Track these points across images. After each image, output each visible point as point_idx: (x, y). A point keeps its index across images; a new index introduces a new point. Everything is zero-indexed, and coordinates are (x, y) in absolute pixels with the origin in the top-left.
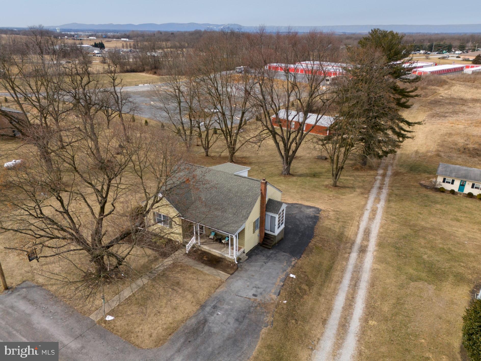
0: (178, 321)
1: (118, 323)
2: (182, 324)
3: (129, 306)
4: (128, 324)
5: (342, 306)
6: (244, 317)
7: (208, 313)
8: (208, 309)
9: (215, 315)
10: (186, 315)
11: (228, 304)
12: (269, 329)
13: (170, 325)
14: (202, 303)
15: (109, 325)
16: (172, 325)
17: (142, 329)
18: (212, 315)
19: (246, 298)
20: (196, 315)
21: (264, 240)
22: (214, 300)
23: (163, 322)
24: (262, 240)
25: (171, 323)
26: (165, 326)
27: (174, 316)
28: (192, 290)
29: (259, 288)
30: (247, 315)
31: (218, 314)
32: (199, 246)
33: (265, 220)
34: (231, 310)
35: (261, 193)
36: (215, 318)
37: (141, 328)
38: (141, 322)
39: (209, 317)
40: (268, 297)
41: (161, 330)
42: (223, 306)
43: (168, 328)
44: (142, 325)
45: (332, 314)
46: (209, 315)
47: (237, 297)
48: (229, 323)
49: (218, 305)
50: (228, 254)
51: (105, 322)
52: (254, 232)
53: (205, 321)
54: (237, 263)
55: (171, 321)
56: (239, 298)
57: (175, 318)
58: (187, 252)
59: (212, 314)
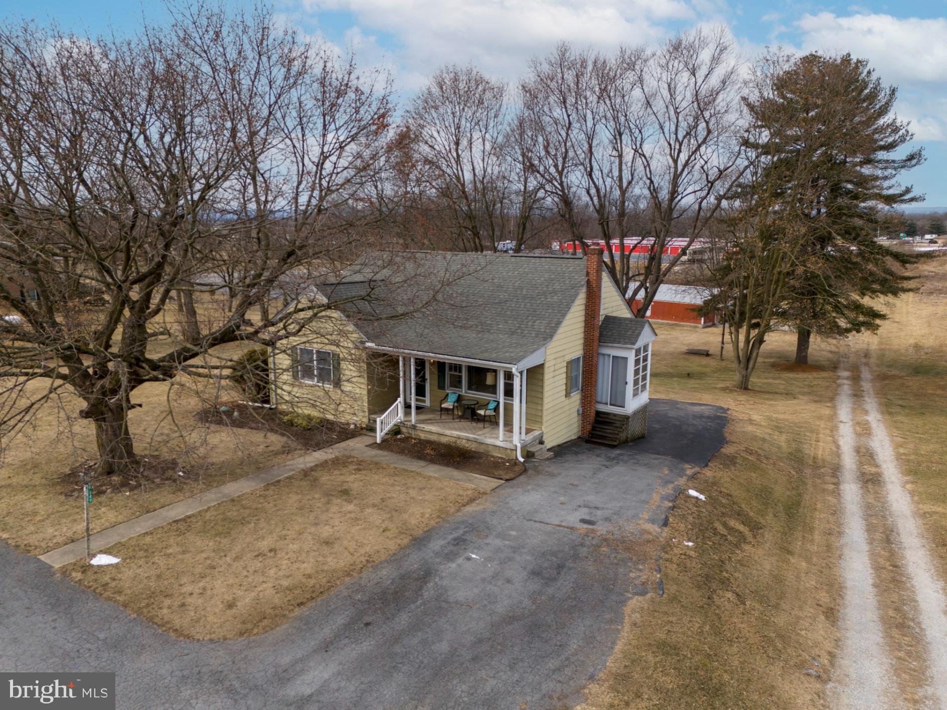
0: (334, 571)
1: (127, 574)
2: (347, 579)
3: (178, 535)
4: (159, 576)
5: (871, 581)
6: (560, 567)
7: (437, 554)
8: (436, 545)
9: (460, 560)
10: (363, 559)
11: (502, 536)
12: (652, 600)
13: (304, 580)
14: (419, 532)
15: (96, 576)
16: (312, 582)
17: (204, 589)
18: (452, 561)
19: (559, 526)
20: (395, 559)
21: (593, 428)
22: (457, 528)
23: (281, 573)
24: (589, 427)
25: (310, 576)
26: (285, 583)
27: (320, 559)
28: (386, 506)
29: (597, 508)
30: (569, 564)
31: (469, 559)
32: (414, 427)
33: (597, 365)
34: (515, 550)
35: (588, 282)
36: (459, 566)
37: (201, 584)
38: (208, 571)
39: (440, 563)
40: (630, 527)
41: (270, 592)
42: (487, 541)
43: (296, 588)
44: (207, 579)
45: (848, 597)
46: (438, 560)
47: (532, 523)
48: (509, 581)
49: (468, 537)
50: (497, 438)
51: (86, 568)
52: (567, 395)
53: (426, 574)
54: (522, 460)
55: (308, 571)
56: (537, 525)
57: (324, 564)
58: (378, 441)
59: (450, 557)
